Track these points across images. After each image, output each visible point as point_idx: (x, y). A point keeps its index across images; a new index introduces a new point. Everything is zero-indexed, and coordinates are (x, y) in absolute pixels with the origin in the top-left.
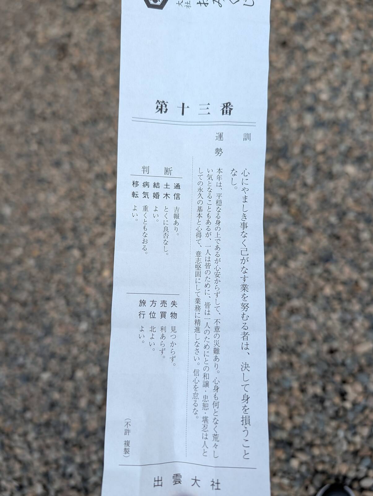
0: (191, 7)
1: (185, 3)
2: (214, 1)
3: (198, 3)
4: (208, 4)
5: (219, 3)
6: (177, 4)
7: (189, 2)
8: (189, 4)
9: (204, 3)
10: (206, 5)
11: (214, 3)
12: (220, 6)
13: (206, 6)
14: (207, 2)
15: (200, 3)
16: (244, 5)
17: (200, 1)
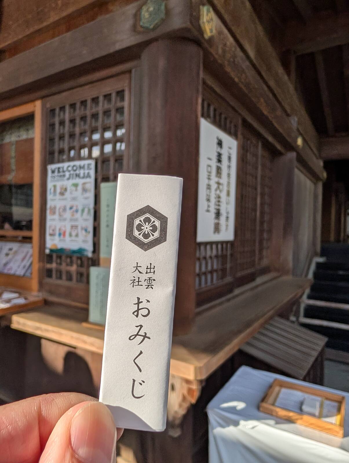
0: (133, 286)
1: (139, 278)
2: (140, 327)
3: (139, 299)
4: (137, 316)
5: (136, 335)
6: (137, 263)
7: (140, 283)
8: (137, 283)
9: (139, 309)
10: (136, 314)
11: (137, 327)
12: (130, 337)
13: (133, 313)
14: (140, 315)
15: (139, 303)
16: (134, 381)
17: (142, 302)
